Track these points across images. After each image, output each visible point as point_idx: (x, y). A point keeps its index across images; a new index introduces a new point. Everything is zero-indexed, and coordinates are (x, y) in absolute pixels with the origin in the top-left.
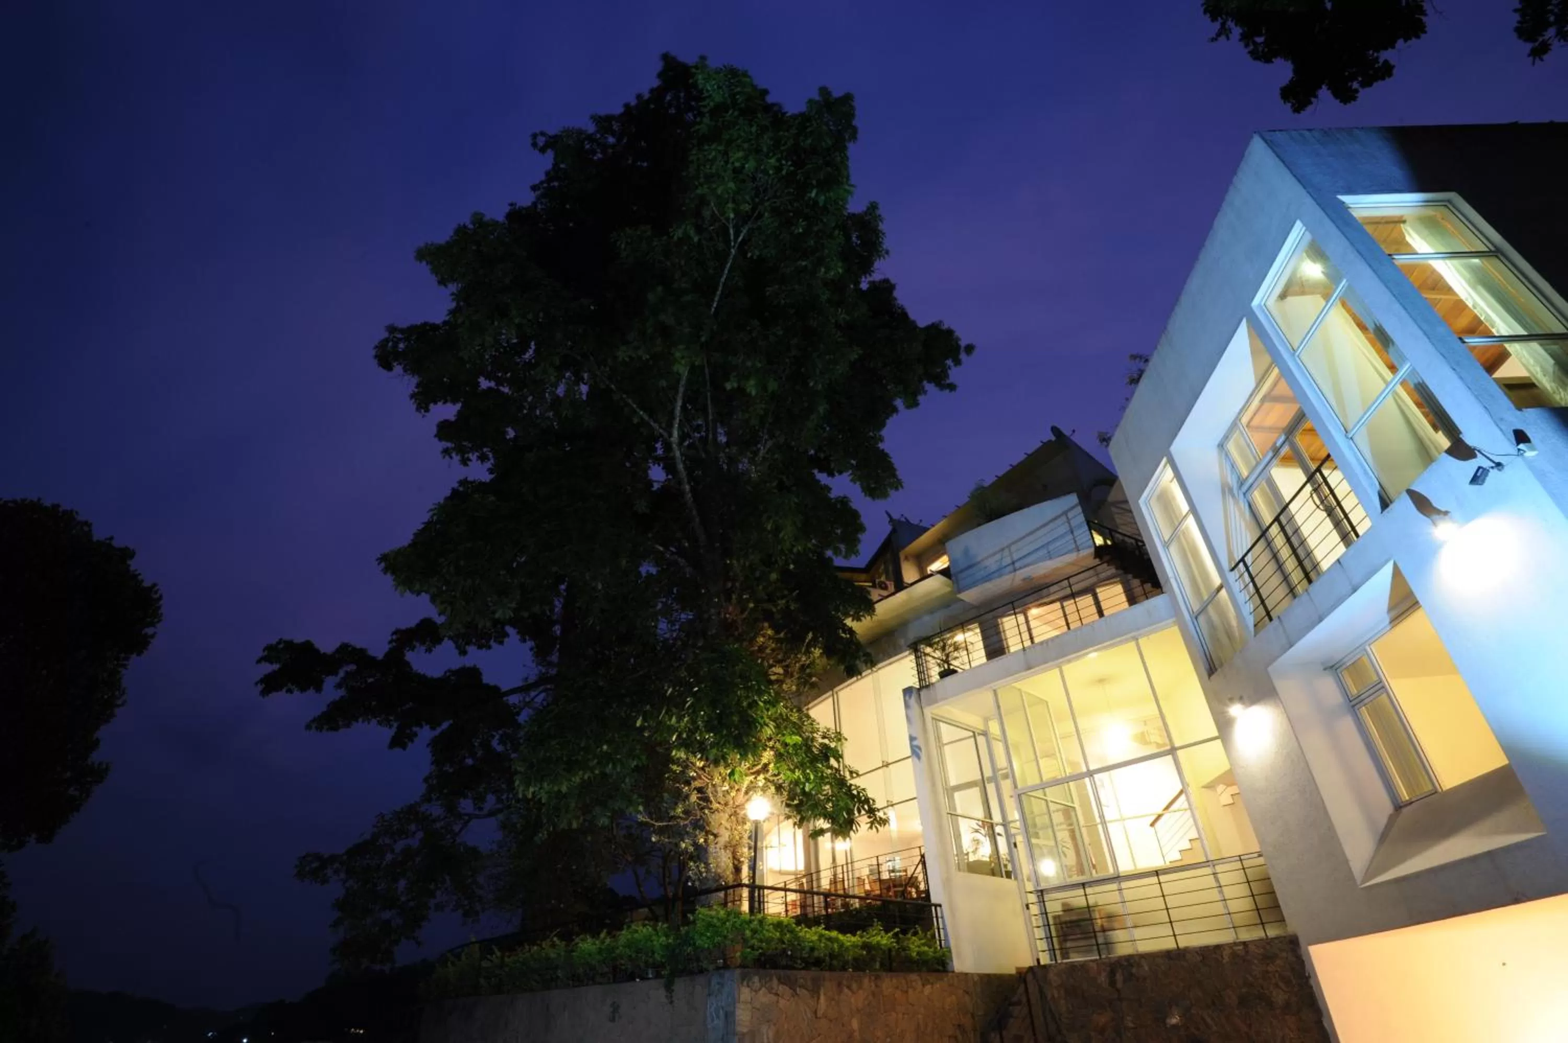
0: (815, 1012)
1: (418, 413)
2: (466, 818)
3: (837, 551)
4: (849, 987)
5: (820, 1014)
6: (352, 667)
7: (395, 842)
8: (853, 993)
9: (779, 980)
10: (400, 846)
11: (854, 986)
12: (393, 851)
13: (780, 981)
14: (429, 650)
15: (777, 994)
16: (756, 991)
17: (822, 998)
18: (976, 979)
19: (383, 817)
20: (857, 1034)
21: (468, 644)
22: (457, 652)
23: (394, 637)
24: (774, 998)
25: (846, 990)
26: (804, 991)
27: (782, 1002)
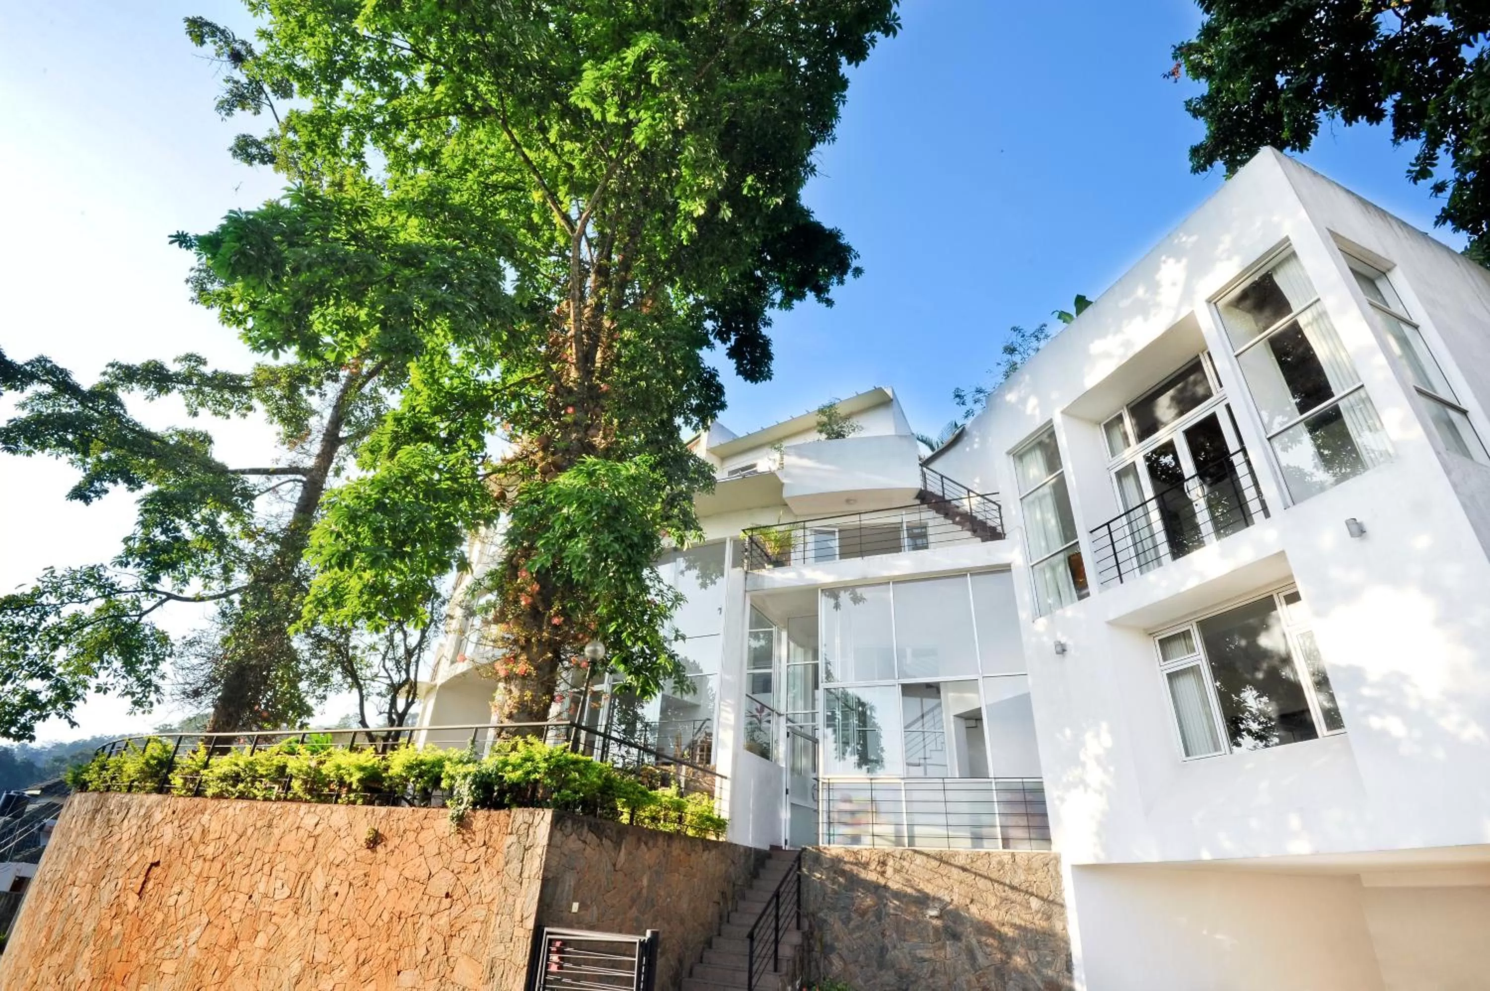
0: (614, 865)
1: (216, 113)
2: (164, 597)
3: (687, 422)
4: (646, 844)
5: (618, 866)
6: (47, 389)
7: (62, 603)
8: (649, 849)
9: (590, 826)
10: (68, 610)
11: (651, 844)
12: (58, 613)
13: (590, 829)
14: (151, 398)
15: (584, 842)
16: (567, 836)
17: (623, 850)
18: (742, 850)
19: (53, 572)
20: (644, 891)
21: (202, 404)
22: (186, 410)
23: (110, 370)
24: (582, 845)
25: (643, 846)
26: (609, 842)
27: (588, 850)
